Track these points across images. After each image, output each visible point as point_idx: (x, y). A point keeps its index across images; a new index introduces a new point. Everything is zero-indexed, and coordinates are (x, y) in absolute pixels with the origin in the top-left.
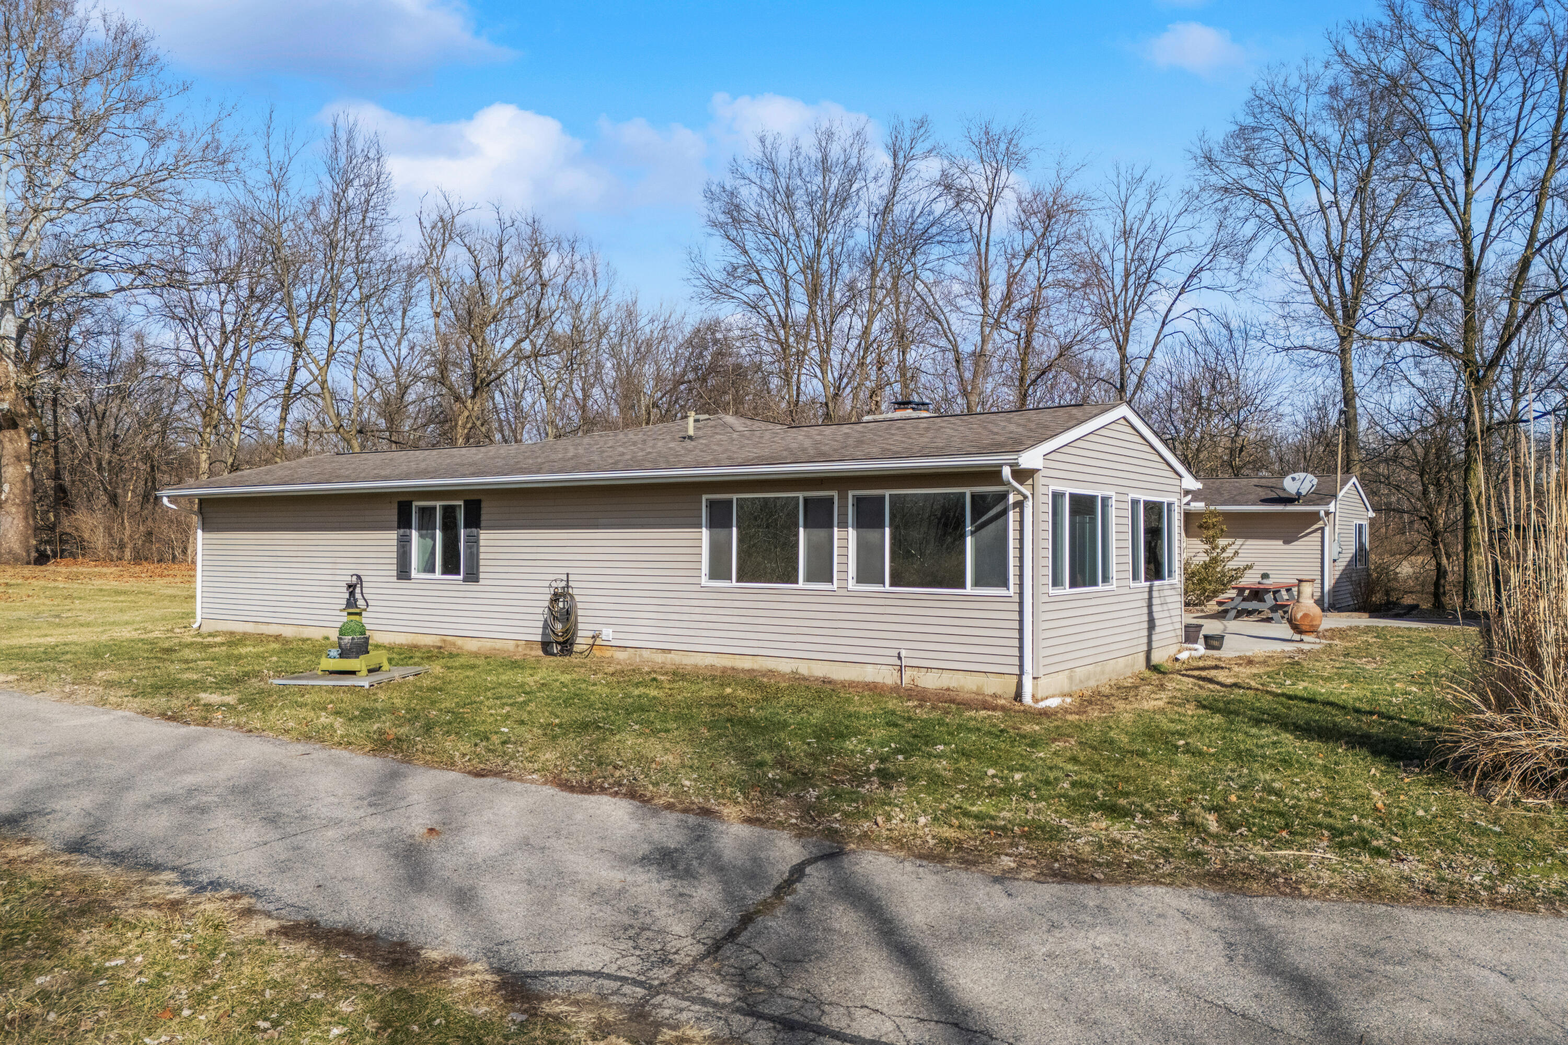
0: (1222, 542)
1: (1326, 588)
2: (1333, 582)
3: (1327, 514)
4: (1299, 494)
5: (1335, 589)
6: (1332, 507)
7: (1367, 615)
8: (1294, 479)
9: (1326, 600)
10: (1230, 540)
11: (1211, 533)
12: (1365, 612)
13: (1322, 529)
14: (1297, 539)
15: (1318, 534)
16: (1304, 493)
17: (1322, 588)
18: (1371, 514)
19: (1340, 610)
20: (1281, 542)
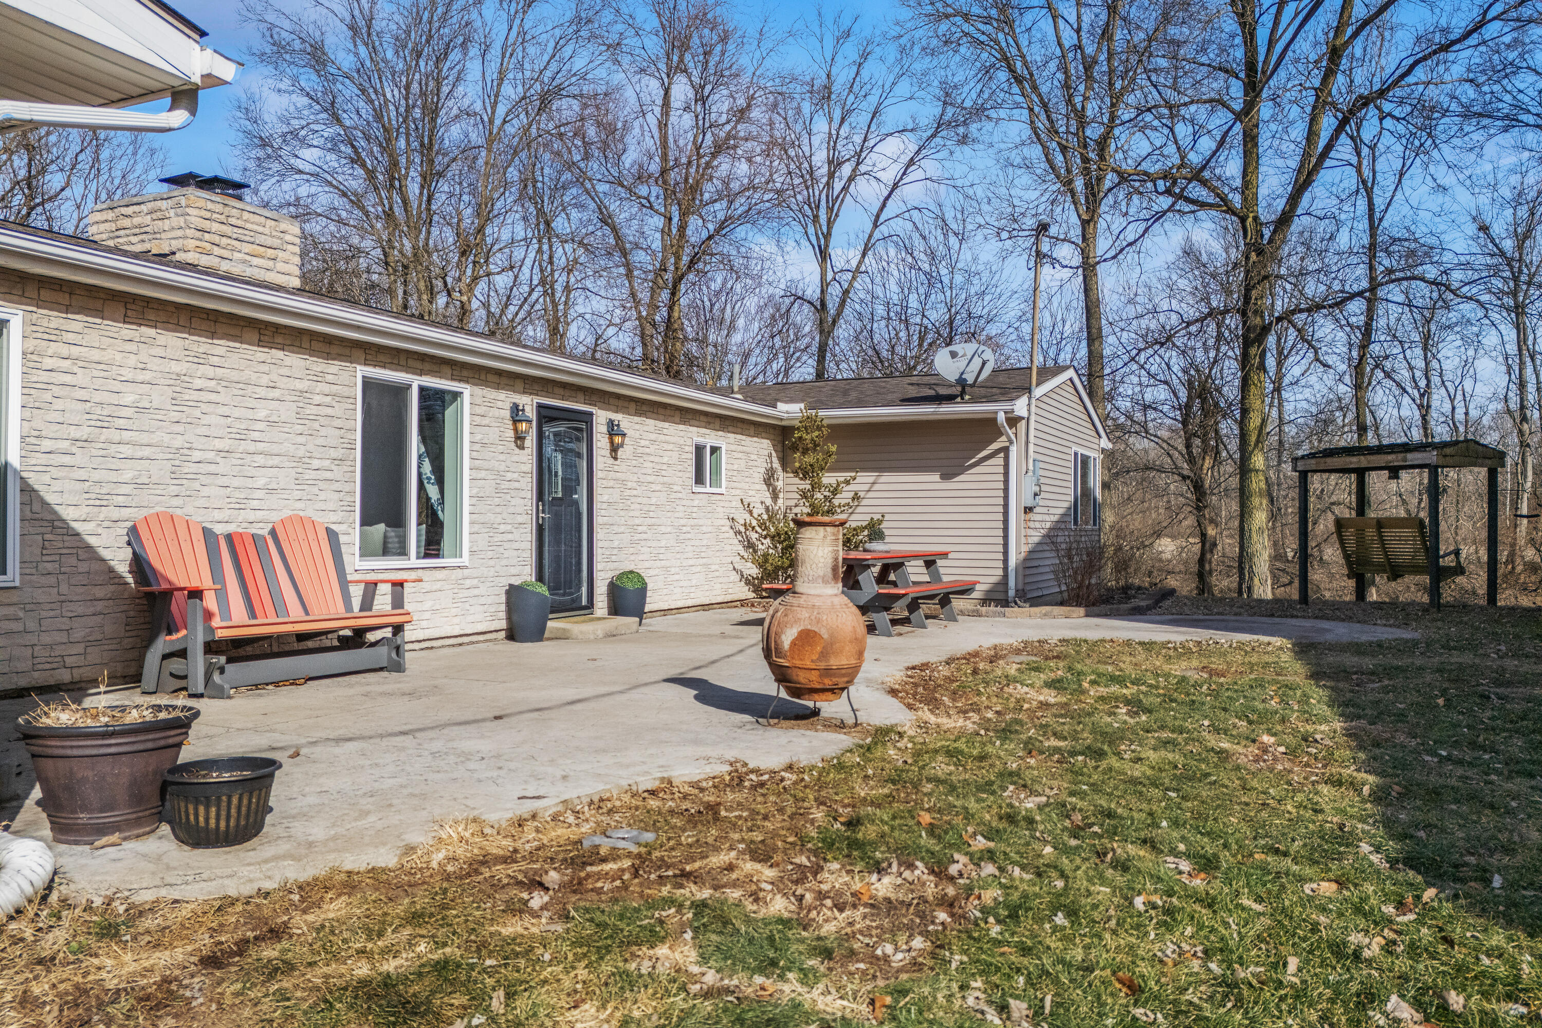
0: (829, 479)
1: (1012, 562)
2: (1025, 549)
3: (1013, 421)
4: (961, 382)
5: (1029, 564)
6: (1020, 406)
7: (1081, 611)
8: (954, 355)
9: (1012, 583)
10: (842, 476)
11: (809, 459)
12: (1078, 605)
13: (1006, 450)
14: (963, 470)
15: (999, 460)
16: (970, 381)
17: (1006, 561)
18: (1105, 443)
19: (1035, 602)
20: (936, 477)
